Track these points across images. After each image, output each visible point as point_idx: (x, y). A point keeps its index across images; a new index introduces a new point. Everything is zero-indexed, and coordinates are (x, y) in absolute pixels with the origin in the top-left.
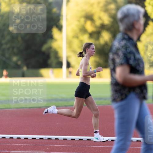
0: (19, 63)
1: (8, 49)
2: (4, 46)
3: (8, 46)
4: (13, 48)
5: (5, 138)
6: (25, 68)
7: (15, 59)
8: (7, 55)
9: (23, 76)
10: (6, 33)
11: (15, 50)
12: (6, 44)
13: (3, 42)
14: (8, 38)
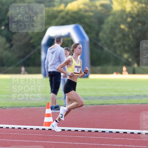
0: (130, 60)
1: (120, 46)
2: (116, 44)
3: (120, 43)
4: (124, 45)
5: (119, 132)
6: (136, 65)
7: (126, 56)
8: (118, 53)
9: (134, 72)
10: (117, 31)
11: (126, 48)
12: (117, 41)
13: (115, 39)
14: (120, 35)
